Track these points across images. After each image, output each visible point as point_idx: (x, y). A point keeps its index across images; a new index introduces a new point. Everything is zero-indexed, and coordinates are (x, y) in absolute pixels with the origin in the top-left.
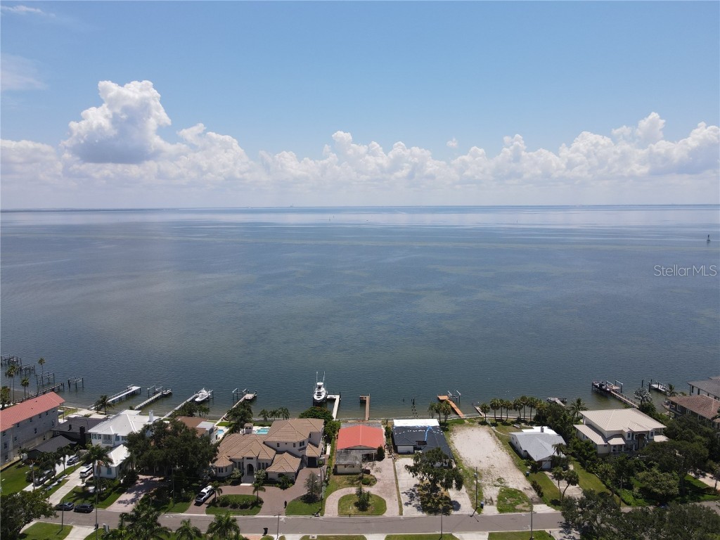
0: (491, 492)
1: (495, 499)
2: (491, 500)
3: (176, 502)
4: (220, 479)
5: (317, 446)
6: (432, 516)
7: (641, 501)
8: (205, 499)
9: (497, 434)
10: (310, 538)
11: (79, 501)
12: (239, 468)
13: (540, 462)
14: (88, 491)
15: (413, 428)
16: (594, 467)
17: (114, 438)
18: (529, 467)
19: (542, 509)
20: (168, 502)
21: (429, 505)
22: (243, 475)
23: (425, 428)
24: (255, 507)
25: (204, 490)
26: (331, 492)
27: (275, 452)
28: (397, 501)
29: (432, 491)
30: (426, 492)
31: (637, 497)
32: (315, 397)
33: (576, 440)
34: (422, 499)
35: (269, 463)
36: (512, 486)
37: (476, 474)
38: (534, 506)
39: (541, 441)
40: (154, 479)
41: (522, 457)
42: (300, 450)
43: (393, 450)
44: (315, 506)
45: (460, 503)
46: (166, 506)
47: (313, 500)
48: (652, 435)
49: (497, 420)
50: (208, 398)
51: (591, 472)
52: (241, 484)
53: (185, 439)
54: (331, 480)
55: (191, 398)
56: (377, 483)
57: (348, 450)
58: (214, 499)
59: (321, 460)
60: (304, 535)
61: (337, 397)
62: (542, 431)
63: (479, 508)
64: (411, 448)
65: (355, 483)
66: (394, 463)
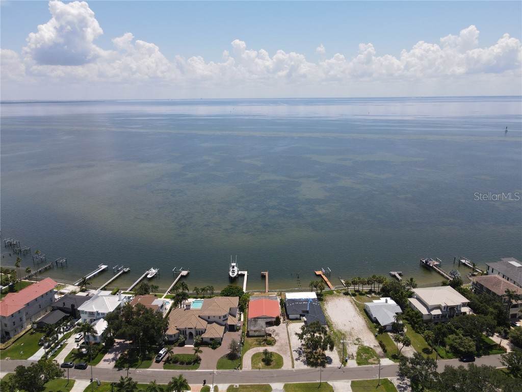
0: (352, 350)
1: (355, 354)
2: (352, 355)
3: (143, 360)
4: (171, 342)
5: (235, 316)
6: (314, 368)
7: (450, 355)
8: (162, 358)
9: (355, 303)
10: (234, 387)
11: (77, 360)
12: (183, 334)
13: (385, 326)
14: (82, 352)
15: (299, 300)
16: (420, 329)
17: (96, 314)
18: (378, 329)
19: (386, 362)
20: (137, 360)
21: (312, 360)
22: (186, 339)
23: (307, 300)
24: (196, 364)
25: (161, 352)
26: (246, 351)
27: (207, 322)
28: (290, 357)
29: (313, 349)
30: (309, 350)
31: (448, 352)
32: (231, 274)
33: (409, 310)
34: (307, 356)
35: (204, 331)
36: (366, 344)
37: (342, 335)
38: (381, 359)
39: (385, 310)
40: (126, 342)
41: (373, 322)
42: (224, 321)
43: (286, 317)
44: (236, 362)
45: (332, 358)
46: (136, 363)
47: (234, 357)
48: (460, 308)
49: (356, 291)
50: (155, 275)
51: (418, 332)
52: (185, 346)
53: (147, 319)
54: (245, 341)
55: (144, 275)
56: (277, 343)
57: (256, 319)
58: (168, 358)
59: (238, 326)
60: (230, 384)
61: (246, 273)
62: (386, 301)
63: (344, 362)
64: (298, 316)
65: (262, 343)
66: (287, 327)
